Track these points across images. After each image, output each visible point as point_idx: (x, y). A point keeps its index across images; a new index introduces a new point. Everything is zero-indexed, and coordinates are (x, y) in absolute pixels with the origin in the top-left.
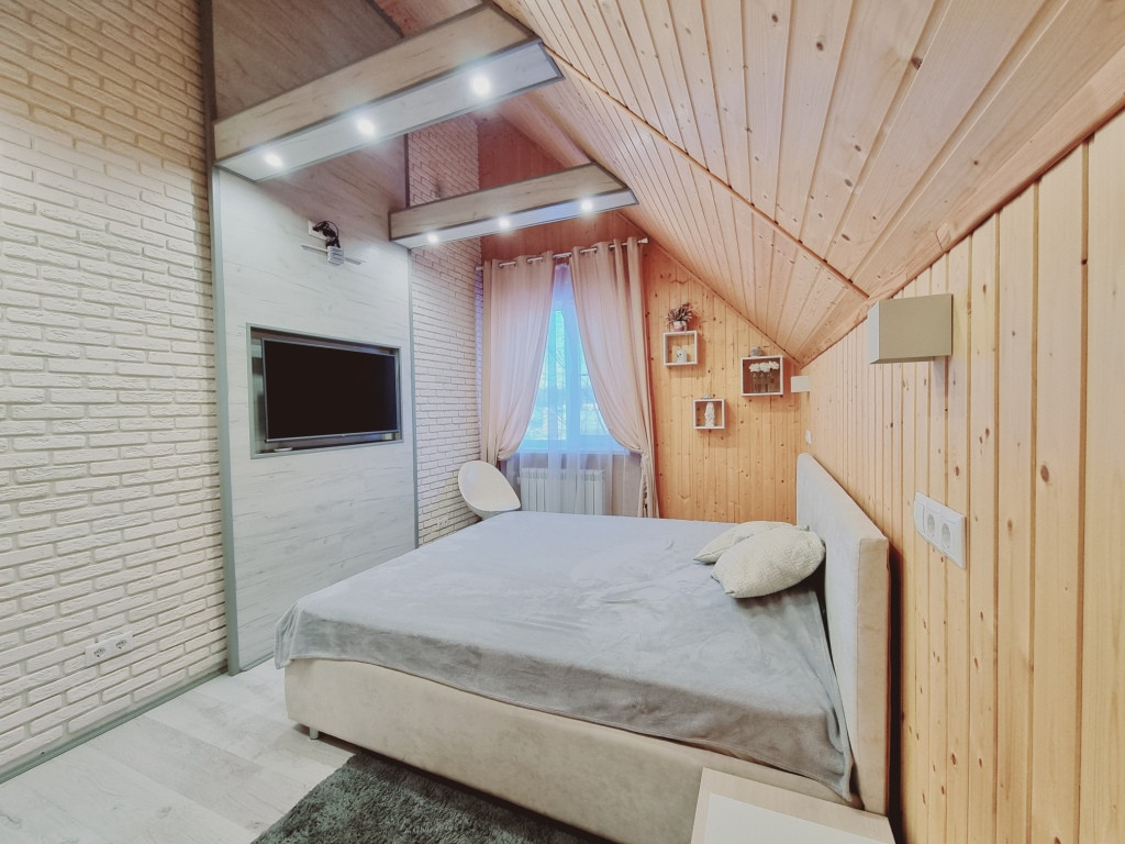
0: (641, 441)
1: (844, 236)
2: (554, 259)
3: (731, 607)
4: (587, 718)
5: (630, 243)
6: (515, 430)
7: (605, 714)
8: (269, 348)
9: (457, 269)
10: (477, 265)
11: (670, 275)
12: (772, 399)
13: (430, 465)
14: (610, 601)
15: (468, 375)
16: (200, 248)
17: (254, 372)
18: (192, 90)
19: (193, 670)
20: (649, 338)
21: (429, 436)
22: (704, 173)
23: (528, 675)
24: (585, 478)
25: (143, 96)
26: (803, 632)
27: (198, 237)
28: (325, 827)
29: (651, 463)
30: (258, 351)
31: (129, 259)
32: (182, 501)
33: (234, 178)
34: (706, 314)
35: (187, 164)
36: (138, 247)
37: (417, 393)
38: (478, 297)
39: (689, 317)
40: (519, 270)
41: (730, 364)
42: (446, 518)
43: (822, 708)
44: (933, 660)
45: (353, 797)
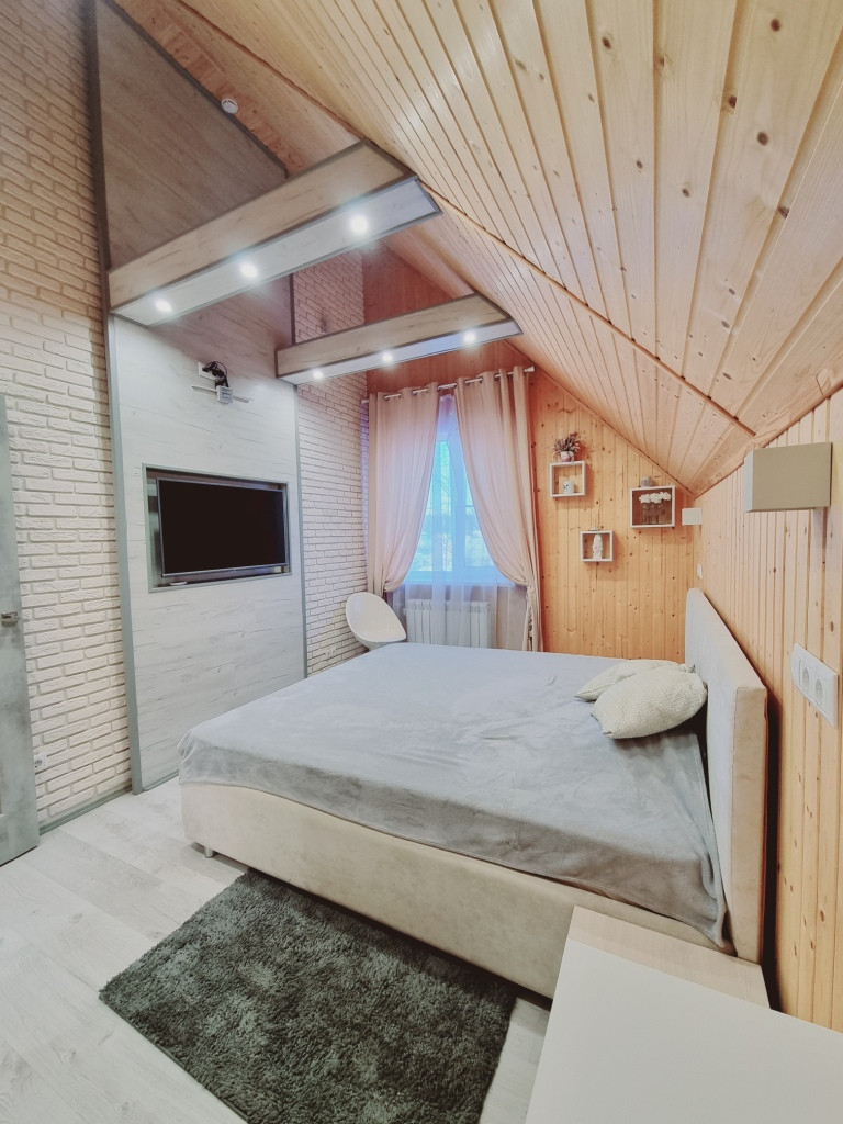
0: (527, 572)
1: (725, 375)
2: (439, 391)
3: (609, 748)
4: (462, 851)
5: (516, 373)
6: (400, 563)
7: (480, 849)
8: (163, 486)
9: (343, 403)
10: (363, 398)
11: (557, 404)
12: (663, 531)
13: (319, 596)
14: (488, 736)
15: (355, 508)
16: (98, 393)
17: (150, 510)
18: (88, 241)
19: (102, 789)
20: (535, 470)
21: (317, 568)
22: (583, 309)
23: (406, 808)
24: (470, 610)
25: (42, 250)
26: (681, 775)
27: (97, 383)
28: (214, 941)
29: (536, 596)
30: (154, 490)
31: (35, 407)
32: (87, 633)
33: (128, 324)
34: (594, 444)
35: (85, 313)
36: (42, 395)
37: (305, 526)
38: (364, 430)
39: (577, 447)
40: (403, 401)
41: (619, 495)
42: (334, 648)
43: (697, 854)
44: (807, 814)
45: (240, 915)
